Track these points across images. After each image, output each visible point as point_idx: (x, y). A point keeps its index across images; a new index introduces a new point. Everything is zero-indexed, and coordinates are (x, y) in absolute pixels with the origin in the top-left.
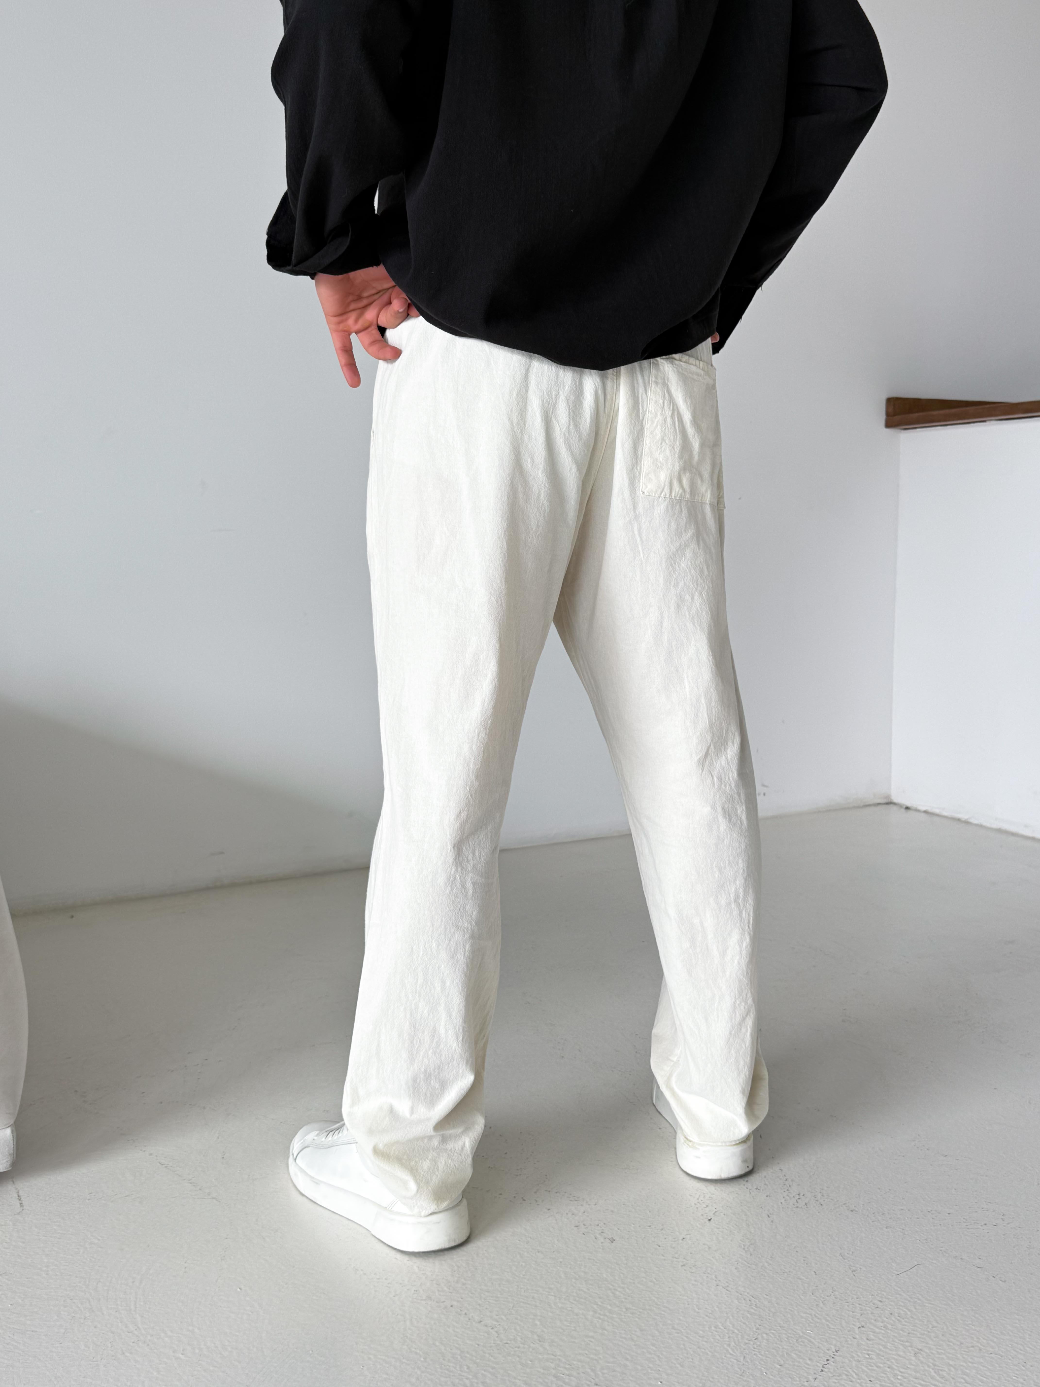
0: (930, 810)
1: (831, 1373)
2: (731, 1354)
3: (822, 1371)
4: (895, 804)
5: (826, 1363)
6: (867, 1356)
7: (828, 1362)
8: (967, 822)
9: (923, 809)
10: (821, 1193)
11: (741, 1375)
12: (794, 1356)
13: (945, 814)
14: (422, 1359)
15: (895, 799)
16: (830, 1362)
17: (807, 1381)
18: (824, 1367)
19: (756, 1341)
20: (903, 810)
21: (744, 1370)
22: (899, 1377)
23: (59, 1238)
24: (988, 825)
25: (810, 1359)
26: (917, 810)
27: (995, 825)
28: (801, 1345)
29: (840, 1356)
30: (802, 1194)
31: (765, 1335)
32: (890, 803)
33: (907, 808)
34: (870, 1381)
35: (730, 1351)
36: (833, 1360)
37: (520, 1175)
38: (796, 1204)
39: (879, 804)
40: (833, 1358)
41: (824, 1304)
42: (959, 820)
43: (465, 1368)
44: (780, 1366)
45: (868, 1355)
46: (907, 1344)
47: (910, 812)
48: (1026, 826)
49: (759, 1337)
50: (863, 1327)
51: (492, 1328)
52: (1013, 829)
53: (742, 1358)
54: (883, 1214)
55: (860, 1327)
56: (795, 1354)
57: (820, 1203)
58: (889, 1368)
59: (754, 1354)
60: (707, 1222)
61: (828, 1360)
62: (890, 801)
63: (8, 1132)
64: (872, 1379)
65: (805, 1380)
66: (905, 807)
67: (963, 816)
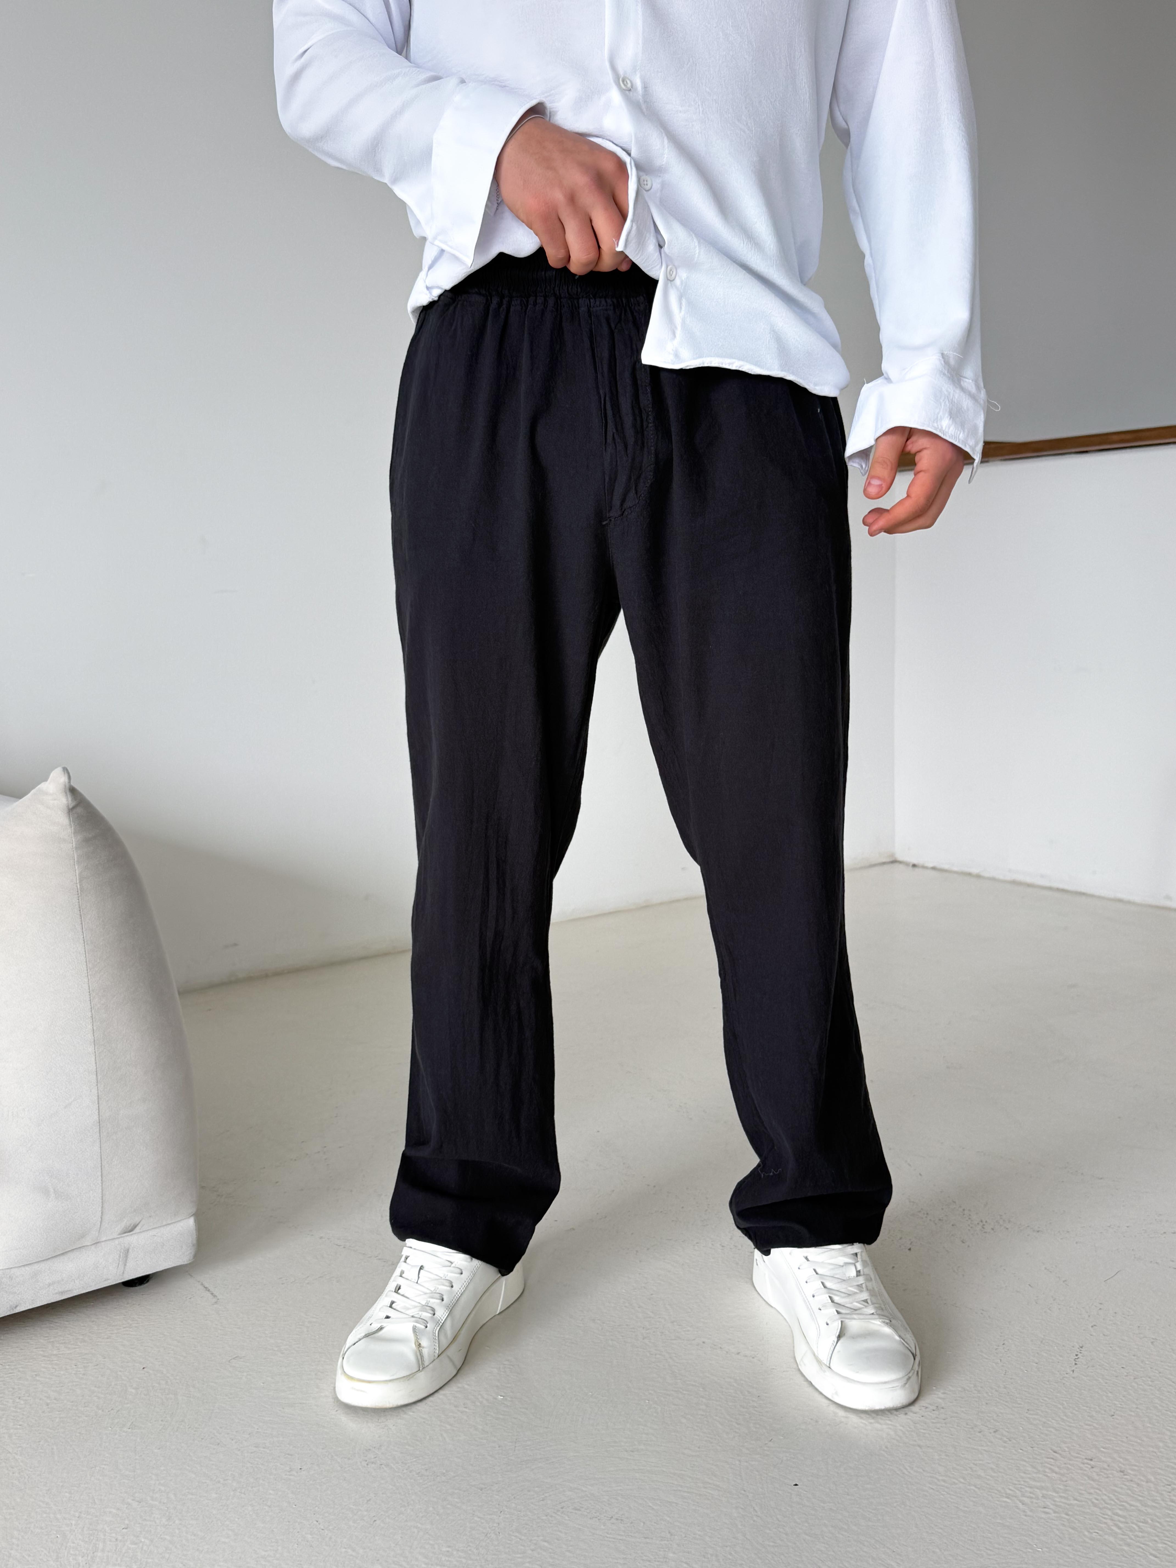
0: (938, 866)
1: (1085, 1365)
2: (987, 1359)
3: (1076, 1364)
4: (900, 862)
5: (1076, 1357)
6: (1111, 1349)
7: (1078, 1356)
8: (978, 876)
9: (931, 865)
10: (1001, 1218)
11: (1005, 1375)
12: (1045, 1354)
13: (955, 869)
14: (701, 1390)
15: (899, 857)
16: (1080, 1355)
17: (1067, 1374)
18: (1076, 1361)
19: (1004, 1346)
20: (910, 868)
21: (1006, 1370)
22: (1147, 1363)
23: (273, 1321)
24: (1001, 877)
25: (1061, 1356)
26: (924, 867)
27: (1009, 877)
28: (1047, 1345)
29: (1086, 1351)
30: (984, 1221)
31: (1010, 1341)
32: (894, 862)
33: (914, 866)
34: (1123, 1368)
35: (984, 1355)
36: (1081, 1354)
37: (707, 1225)
38: (982, 1229)
39: (884, 863)
40: (1080, 1353)
41: (1050, 1310)
42: (969, 874)
43: (746, 1393)
44: (1037, 1363)
45: (1111, 1347)
46: (1142, 1336)
47: (916, 869)
48: (1042, 876)
49: (1005, 1342)
50: (1095, 1325)
51: (753, 1358)
52: (1028, 880)
53: (999, 1361)
54: (1068, 1232)
55: (1092, 1326)
56: (1046, 1353)
57: (1005, 1227)
58: (1134, 1356)
59: (1009, 1357)
60: (908, 1251)
61: (1077, 1355)
62: (894, 859)
63: (191, 1221)
64: (1124, 1367)
65: (1065, 1373)
66: (911, 865)
67: (975, 871)
